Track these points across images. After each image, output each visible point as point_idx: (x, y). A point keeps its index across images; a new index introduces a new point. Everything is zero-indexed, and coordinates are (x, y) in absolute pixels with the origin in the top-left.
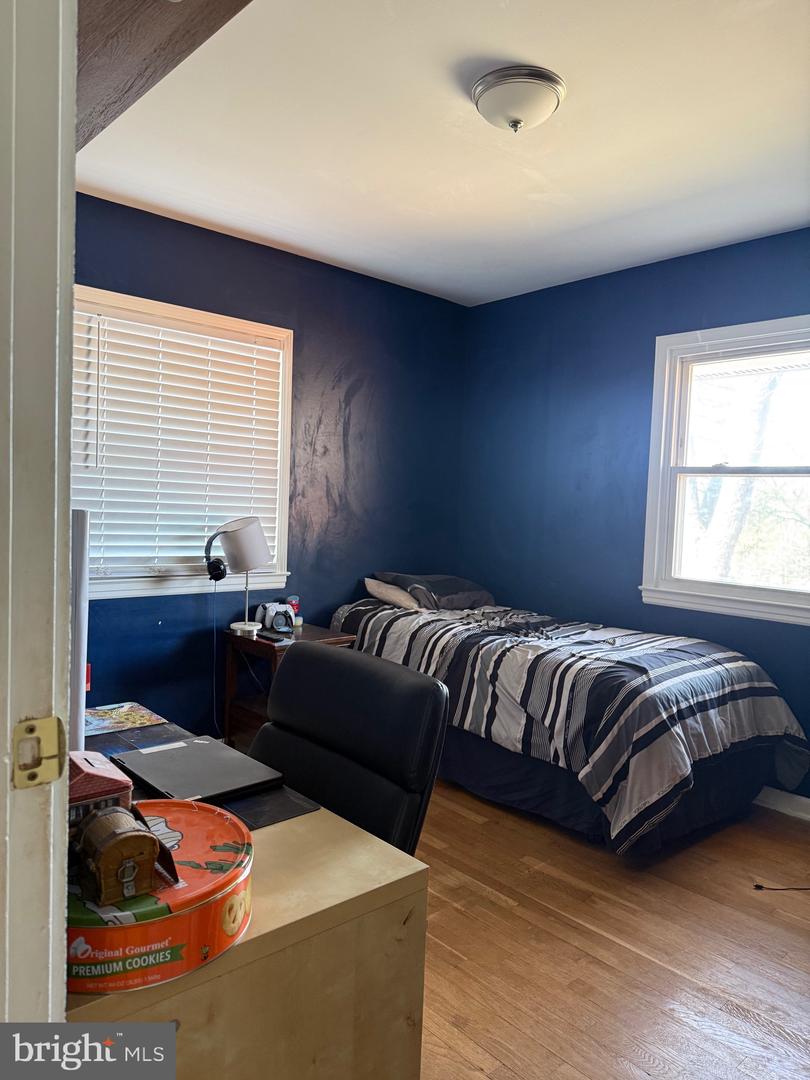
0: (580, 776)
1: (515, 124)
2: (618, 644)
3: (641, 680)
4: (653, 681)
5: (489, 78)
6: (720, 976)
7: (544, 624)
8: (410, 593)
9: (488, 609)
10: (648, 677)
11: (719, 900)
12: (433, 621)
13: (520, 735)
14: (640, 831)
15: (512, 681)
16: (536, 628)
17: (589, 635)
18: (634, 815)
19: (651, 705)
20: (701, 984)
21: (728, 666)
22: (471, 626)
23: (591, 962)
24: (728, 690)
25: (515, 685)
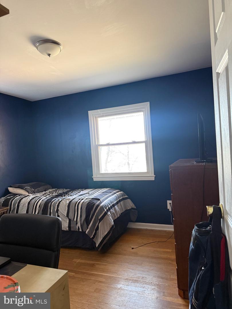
0: (86, 232)
1: (49, 55)
2: (90, 194)
3: (99, 202)
4: (102, 202)
5: (41, 42)
6: (130, 274)
7: (68, 192)
8: (25, 190)
9: (51, 190)
10: (100, 201)
11: (125, 255)
12: (34, 197)
13: (67, 225)
14: (104, 243)
16: (66, 193)
17: (82, 193)
18: (102, 239)
19: (102, 208)
20: (126, 278)
21: (117, 194)
22: (47, 197)
23: (98, 283)
24: (118, 200)
25: (64, 211)
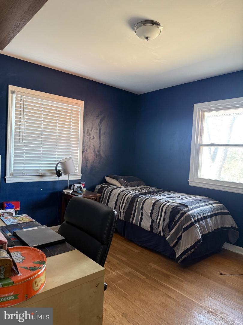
0: (167, 239)
1: (147, 38)
2: (180, 198)
3: (186, 209)
4: (190, 210)
5: (139, 24)
6: (207, 302)
7: (159, 191)
8: (119, 181)
9: (142, 187)
10: (188, 208)
11: (209, 278)
12: (125, 190)
13: (149, 226)
14: (185, 256)
15: (147, 209)
16: (156, 193)
17: (172, 195)
18: (183, 251)
19: (189, 217)
20: (201, 305)
21: (214, 205)
22: (136, 192)
23: (167, 297)
24: (213, 213)
25: (148, 210)
